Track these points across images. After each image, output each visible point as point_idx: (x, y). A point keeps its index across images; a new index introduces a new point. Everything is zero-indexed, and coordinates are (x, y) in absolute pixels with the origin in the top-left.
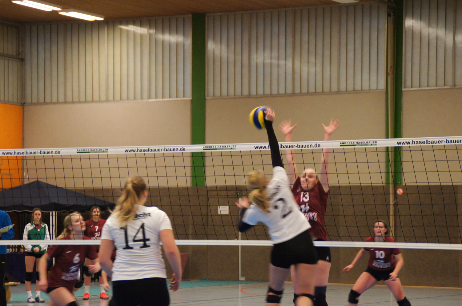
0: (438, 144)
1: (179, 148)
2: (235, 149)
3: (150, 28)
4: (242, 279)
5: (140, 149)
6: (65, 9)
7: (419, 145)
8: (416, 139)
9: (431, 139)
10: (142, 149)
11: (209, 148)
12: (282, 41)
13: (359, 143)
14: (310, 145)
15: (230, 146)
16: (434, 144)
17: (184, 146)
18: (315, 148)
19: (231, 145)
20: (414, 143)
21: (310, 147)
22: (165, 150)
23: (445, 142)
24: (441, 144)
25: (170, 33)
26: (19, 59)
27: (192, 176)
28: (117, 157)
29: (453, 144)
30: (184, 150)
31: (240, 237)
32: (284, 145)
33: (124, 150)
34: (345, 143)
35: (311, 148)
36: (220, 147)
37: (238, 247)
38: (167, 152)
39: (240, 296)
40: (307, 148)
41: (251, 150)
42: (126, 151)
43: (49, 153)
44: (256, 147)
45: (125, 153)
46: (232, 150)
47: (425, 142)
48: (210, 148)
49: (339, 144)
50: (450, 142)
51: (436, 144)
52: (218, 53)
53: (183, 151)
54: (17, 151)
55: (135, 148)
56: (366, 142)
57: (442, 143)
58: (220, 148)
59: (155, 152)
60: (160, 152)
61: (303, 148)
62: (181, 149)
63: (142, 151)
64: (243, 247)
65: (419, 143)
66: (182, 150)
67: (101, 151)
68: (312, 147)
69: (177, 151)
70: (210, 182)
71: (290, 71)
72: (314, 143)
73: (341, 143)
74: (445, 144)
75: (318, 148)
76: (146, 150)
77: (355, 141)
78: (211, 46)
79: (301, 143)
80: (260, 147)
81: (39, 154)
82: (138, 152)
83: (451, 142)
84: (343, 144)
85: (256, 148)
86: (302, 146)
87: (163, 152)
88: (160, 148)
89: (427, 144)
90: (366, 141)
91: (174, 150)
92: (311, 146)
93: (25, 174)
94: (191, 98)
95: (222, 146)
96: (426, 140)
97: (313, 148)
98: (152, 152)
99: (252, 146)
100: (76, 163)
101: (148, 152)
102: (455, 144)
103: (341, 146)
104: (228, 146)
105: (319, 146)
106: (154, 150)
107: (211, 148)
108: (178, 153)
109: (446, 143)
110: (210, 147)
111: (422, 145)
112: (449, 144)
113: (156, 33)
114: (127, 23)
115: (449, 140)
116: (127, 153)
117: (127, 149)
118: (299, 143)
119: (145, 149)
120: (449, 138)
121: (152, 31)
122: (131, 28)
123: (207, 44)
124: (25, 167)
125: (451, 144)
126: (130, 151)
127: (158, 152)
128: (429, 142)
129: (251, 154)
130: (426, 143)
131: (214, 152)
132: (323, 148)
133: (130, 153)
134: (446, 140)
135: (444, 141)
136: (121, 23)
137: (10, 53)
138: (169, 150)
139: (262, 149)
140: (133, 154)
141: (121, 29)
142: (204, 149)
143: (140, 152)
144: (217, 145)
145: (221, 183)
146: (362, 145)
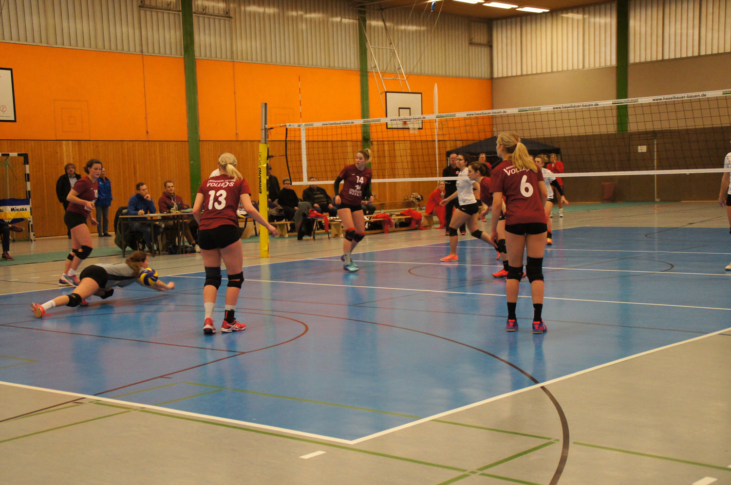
1: (594, 104)
3: (584, 14)
4: (657, 200)
5: (564, 106)
6: (520, 6)
10: (566, 106)
12: (691, 15)
15: (633, 101)
17: (598, 102)
22: (583, 106)
25: (600, 17)
26: (489, 46)
27: (618, 124)
28: (547, 113)
30: (598, 105)
31: (655, 168)
32: (676, 97)
33: (552, 107)
34: (727, 92)
35: (699, 98)
36: (625, 101)
37: (654, 175)
39: (656, 212)
40: (695, 98)
41: (650, 102)
42: (554, 108)
43: (499, 113)
45: (553, 110)
49: (722, 93)
52: (638, 28)
54: (476, 113)
55: (560, 106)
60: (580, 108)
61: (692, 98)
63: (565, 108)
64: (657, 175)
66: (596, 105)
67: (535, 109)
69: (592, 107)
70: (632, 127)
71: (696, 37)
72: (701, 94)
75: (704, 97)
78: (632, 23)
79: (690, 94)
80: (657, 99)
81: (492, 114)
82: (563, 109)
84: (724, 93)
85: (654, 100)
86: (691, 97)
87: (582, 107)
88: (580, 105)
91: (590, 105)
92: (698, 96)
93: (494, 129)
94: (616, 66)
98: (573, 108)
99: (650, 99)
100: (518, 120)
101: (570, 108)
105: (705, 95)
106: (575, 107)
107: (618, 102)
113: (589, 17)
114: (567, 13)
119: (568, 106)
121: (586, 16)
122: (570, 15)
123: (629, 20)
124: (494, 123)
126: (557, 108)
127: (578, 108)
129: (650, 105)
132: (708, 97)
136: (562, 13)
137: (482, 42)
138: (586, 106)
139: (659, 101)
140: (559, 110)
141: (562, 17)
142: (612, 104)
145: (642, 128)
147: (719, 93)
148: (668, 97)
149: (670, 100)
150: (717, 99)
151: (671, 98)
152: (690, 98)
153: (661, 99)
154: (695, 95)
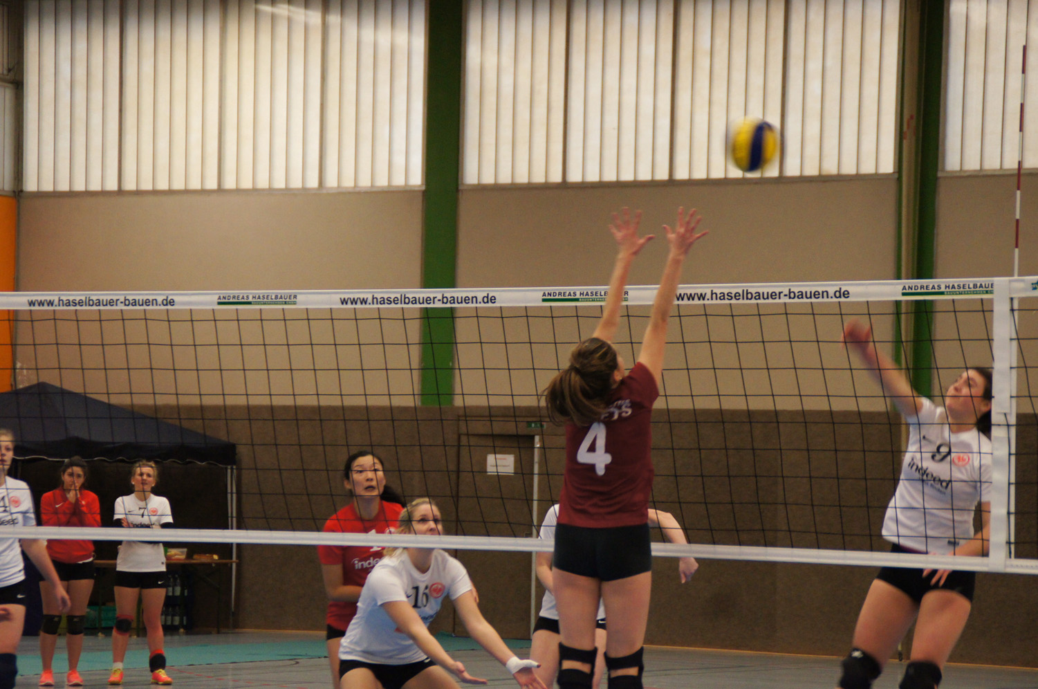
0: (770, 301)
1: (160, 299)
2: (295, 303)
5: (64, 298)
7: (727, 302)
8: (720, 288)
9: (754, 288)
10: (71, 298)
11: (231, 300)
13: (587, 294)
14: (472, 298)
15: (281, 298)
16: (761, 301)
17: (172, 295)
18: (483, 305)
19: (285, 293)
20: (714, 295)
21: (472, 303)
22: (124, 303)
23: (786, 295)
24: (777, 301)
29: (805, 300)
30: (172, 303)
32: (410, 296)
33: (25, 300)
34: (554, 294)
35: (474, 305)
36: (259, 298)
38: (130, 307)
40: (464, 305)
41: (333, 307)
42: (32, 303)
44: (344, 299)
45: (28, 308)
46: (285, 307)
47: (740, 295)
48: (234, 300)
49: (539, 295)
50: (798, 298)
51: (767, 301)
53: (169, 307)
55: (52, 296)
56: (603, 294)
57: (780, 298)
58: (259, 300)
59: (101, 308)
60: (114, 308)
61: (456, 305)
62: (165, 302)
63: (68, 304)
65: (726, 297)
66: (167, 305)
68: (477, 303)
69: (155, 307)
72: (480, 293)
73: (544, 295)
74: (787, 300)
75: (490, 305)
76: (79, 303)
77: (578, 290)
79: (450, 293)
80: (354, 299)
82: (61, 308)
83: (801, 295)
84: (549, 297)
85: (344, 302)
86: (453, 300)
87: (122, 307)
88: (115, 298)
89: (746, 301)
90: (603, 289)
91: (147, 302)
92: (474, 299)
95: (263, 297)
96: (743, 291)
97: (478, 305)
98: (95, 308)
99: (333, 295)
101: (84, 308)
102: (809, 300)
103: (544, 300)
104: (276, 297)
105: (493, 300)
106: (99, 303)
107: (236, 300)
108: (155, 310)
109: (790, 298)
110: (234, 297)
111: (734, 301)
112: (796, 300)
115: (796, 290)
116: (32, 308)
117: (34, 298)
118: (447, 292)
119: (78, 299)
120: (797, 287)
125: (801, 300)
126: (41, 303)
127: (109, 307)
128: (749, 296)
129: (331, 316)
130: (743, 299)
131: (242, 310)
132: (502, 305)
133: (41, 308)
134: (790, 290)
135: (785, 293)
138: (135, 303)
139: (359, 306)
140: (50, 310)
142: (220, 303)
143: (65, 308)
144: (251, 293)
146: (593, 300)
147: (529, 297)
148: (386, 296)
149: (393, 305)
150: (526, 314)
151: (395, 301)
152: (448, 305)
153: (364, 301)
154: (464, 295)
